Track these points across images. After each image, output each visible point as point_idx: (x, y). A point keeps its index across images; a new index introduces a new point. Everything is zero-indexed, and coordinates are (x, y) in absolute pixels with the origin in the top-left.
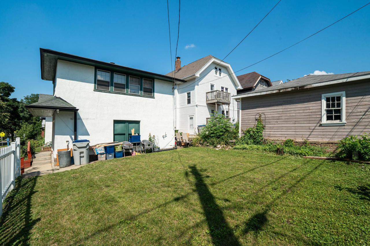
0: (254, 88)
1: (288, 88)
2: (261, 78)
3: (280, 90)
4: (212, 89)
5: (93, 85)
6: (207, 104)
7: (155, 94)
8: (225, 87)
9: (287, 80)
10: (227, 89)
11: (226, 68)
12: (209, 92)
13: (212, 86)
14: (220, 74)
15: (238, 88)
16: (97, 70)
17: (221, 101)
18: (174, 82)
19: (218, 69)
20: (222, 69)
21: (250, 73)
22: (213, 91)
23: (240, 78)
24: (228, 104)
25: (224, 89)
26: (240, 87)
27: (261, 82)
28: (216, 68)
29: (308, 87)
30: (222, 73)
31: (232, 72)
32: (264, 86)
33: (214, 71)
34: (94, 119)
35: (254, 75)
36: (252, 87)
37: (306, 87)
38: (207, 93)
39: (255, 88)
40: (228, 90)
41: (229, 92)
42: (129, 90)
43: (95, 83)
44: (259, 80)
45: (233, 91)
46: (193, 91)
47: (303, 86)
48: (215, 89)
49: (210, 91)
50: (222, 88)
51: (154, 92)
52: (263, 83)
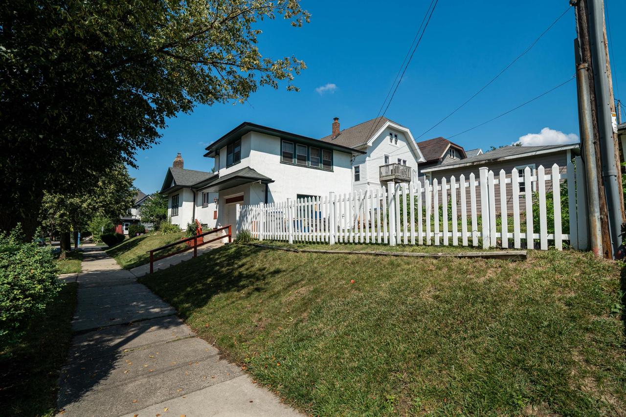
0: (441, 160)
1: (482, 161)
2: (451, 147)
3: (473, 163)
4: (386, 162)
5: (279, 157)
6: (380, 181)
7: (334, 167)
8: (402, 158)
9: (491, 147)
10: (405, 162)
11: (404, 134)
12: (383, 166)
13: (387, 158)
14: (396, 141)
15: (420, 161)
16: (283, 141)
17: (400, 177)
18: (352, 154)
19: (393, 135)
20: (399, 136)
21: (435, 138)
22: (388, 164)
23: (422, 146)
24: (408, 181)
25: (402, 162)
26: (422, 160)
27: (451, 152)
28: (391, 134)
29: (501, 159)
30: (399, 140)
31: (413, 139)
32: (455, 158)
33: (388, 138)
34: (281, 192)
35: (440, 142)
36: (439, 159)
37: (499, 160)
38: (380, 167)
39: (443, 160)
40: (407, 162)
41: (407, 165)
42: (310, 162)
43: (281, 155)
44: (448, 150)
45: (412, 164)
46: (363, 165)
47: (497, 159)
48: (391, 161)
49: (384, 164)
50: (399, 160)
51: (333, 165)
52: (453, 153)
